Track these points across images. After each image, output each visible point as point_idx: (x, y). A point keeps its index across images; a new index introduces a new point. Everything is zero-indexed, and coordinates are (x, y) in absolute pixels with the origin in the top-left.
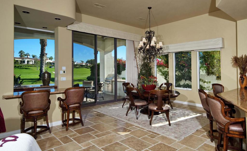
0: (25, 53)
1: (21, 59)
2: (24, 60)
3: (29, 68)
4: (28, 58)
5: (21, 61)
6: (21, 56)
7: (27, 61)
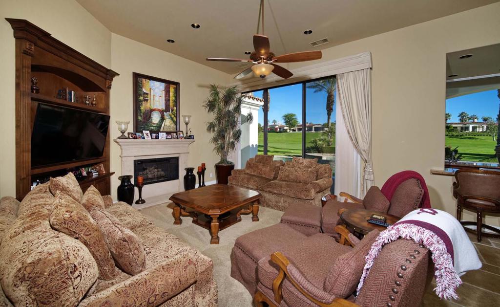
0: (469, 116)
1: (461, 125)
2: (467, 126)
3: (477, 137)
4: (474, 122)
5: (462, 128)
6: (462, 120)
7: (472, 127)
